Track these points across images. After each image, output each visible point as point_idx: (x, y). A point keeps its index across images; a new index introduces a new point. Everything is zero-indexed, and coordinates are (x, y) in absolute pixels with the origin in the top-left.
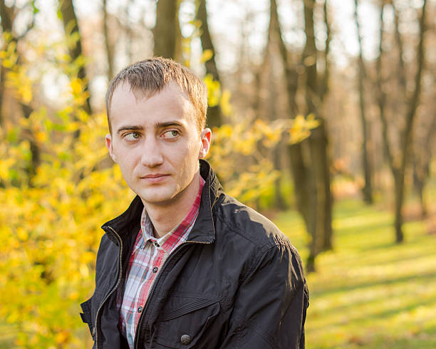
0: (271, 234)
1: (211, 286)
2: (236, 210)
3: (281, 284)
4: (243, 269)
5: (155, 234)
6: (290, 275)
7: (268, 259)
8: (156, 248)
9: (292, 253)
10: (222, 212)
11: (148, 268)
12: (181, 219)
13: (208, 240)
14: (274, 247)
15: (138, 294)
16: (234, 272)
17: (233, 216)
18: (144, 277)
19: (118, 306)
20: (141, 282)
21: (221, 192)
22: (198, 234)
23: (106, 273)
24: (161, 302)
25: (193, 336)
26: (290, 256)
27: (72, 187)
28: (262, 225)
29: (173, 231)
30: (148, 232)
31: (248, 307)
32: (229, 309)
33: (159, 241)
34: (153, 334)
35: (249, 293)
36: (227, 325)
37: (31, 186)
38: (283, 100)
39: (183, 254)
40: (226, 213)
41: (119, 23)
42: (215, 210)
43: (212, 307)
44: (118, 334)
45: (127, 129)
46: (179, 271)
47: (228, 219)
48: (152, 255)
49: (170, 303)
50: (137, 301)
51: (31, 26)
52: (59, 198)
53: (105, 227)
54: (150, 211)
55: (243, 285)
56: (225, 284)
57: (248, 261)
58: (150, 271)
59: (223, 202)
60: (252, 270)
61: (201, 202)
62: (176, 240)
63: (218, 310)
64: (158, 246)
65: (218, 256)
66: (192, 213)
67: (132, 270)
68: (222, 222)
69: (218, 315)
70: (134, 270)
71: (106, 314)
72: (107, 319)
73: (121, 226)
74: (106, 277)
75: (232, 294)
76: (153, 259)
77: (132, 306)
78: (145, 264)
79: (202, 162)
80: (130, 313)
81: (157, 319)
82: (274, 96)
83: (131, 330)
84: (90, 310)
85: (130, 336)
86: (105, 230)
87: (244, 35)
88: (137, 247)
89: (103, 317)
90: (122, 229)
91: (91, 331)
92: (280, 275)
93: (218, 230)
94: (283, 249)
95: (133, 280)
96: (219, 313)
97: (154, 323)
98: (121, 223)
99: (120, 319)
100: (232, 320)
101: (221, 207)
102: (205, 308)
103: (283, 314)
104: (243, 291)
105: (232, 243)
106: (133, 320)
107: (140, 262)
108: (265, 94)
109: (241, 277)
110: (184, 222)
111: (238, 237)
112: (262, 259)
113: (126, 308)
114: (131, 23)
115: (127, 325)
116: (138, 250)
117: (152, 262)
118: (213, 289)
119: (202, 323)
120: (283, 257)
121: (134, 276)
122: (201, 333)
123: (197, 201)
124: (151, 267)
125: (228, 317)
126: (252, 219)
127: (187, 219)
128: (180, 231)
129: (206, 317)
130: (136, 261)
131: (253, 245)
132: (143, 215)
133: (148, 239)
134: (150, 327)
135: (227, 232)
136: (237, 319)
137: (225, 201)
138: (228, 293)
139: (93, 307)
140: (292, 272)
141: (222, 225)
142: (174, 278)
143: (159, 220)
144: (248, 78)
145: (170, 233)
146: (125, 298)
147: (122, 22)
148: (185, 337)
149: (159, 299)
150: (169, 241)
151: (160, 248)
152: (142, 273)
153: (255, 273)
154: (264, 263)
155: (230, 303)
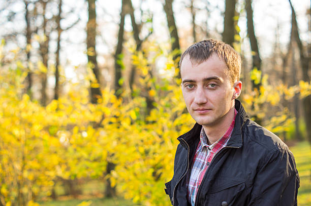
0: (276, 143)
1: (240, 173)
2: (256, 129)
3: (282, 173)
4: (259, 164)
5: (208, 143)
6: (287, 167)
7: (274, 158)
8: (209, 151)
9: (289, 155)
10: (248, 130)
11: (204, 163)
12: (223, 134)
13: (239, 146)
14: (278, 150)
15: (198, 178)
16: (253, 165)
17: (254, 132)
18: (202, 168)
19: (187, 185)
20: (200, 171)
21: (247, 118)
22: (233, 142)
23: (181, 165)
24: (211, 182)
25: (229, 202)
26: (288, 156)
27: (170, 124)
28: (271, 138)
29: (218, 141)
30: (204, 142)
31: (262, 186)
32: (250, 187)
33: (210, 147)
34: (206, 201)
35: (262, 178)
36: (249, 196)
37: (147, 123)
38: (300, 74)
39: (224, 154)
40: (250, 130)
41: (202, 30)
42: (243, 129)
43: (240, 186)
44: (186, 201)
45: (187, 81)
46: (221, 165)
47: (251, 134)
48: (206, 155)
49: (216, 182)
50: (197, 182)
51: (151, 33)
52: (163, 130)
53: (179, 139)
54: (206, 130)
55: (259, 173)
56: (248, 172)
57: (262, 158)
58: (205, 165)
59: (248, 124)
60: (264, 164)
61: (235, 124)
62: (220, 146)
63: (244, 187)
64: (210, 150)
65: (245, 156)
66: (230, 130)
67: (195, 164)
68: (247, 135)
69: (243, 190)
70: (196, 163)
71: (180, 189)
72: (180, 192)
73: (189, 138)
74: (180, 168)
75: (252, 178)
76: (207, 157)
77: (195, 185)
78: (203, 161)
79: (236, 101)
80: (193, 189)
81: (208, 192)
82: (294, 71)
83: (193, 199)
84: (170, 187)
85: (193, 202)
86: (179, 140)
87: (277, 36)
88: (198, 151)
89: (178, 191)
90: (189, 140)
91: (171, 200)
92: (281, 168)
93: (245, 141)
94: (283, 153)
95: (195, 170)
96: (244, 189)
97: (206, 194)
98: (189, 136)
99: (188, 193)
100: (252, 194)
101: (247, 127)
102: (237, 186)
103: (283, 191)
104: (259, 176)
105: (253, 148)
106: (195, 193)
107: (200, 159)
108: (288, 70)
109: (258, 168)
110: (225, 135)
111: (256, 144)
112: (270, 158)
113: (191, 186)
114: (209, 30)
115: (191, 196)
116: (198, 152)
117: (206, 159)
118: (241, 175)
119: (234, 195)
120: (284, 157)
121: (196, 168)
122: (234, 201)
123: (232, 124)
124: (206, 162)
125: (250, 191)
126: (265, 134)
127: (227, 134)
128: (222, 141)
129: (237, 191)
130: (197, 159)
131: (265, 149)
132: (202, 132)
133: (204, 146)
134: (204, 197)
135: (250, 141)
136: (255, 193)
137: (250, 123)
138: (250, 177)
139: (172, 186)
140: (289, 166)
141: (247, 137)
142: (218, 168)
143: (209, 134)
144: (279, 62)
145: (217, 142)
146: (190, 180)
147: (204, 30)
148: (224, 203)
149: (209, 180)
150: (216, 147)
151: (211, 151)
152: (201, 166)
153: (266, 166)
154: (272, 160)
155: (251, 183)
